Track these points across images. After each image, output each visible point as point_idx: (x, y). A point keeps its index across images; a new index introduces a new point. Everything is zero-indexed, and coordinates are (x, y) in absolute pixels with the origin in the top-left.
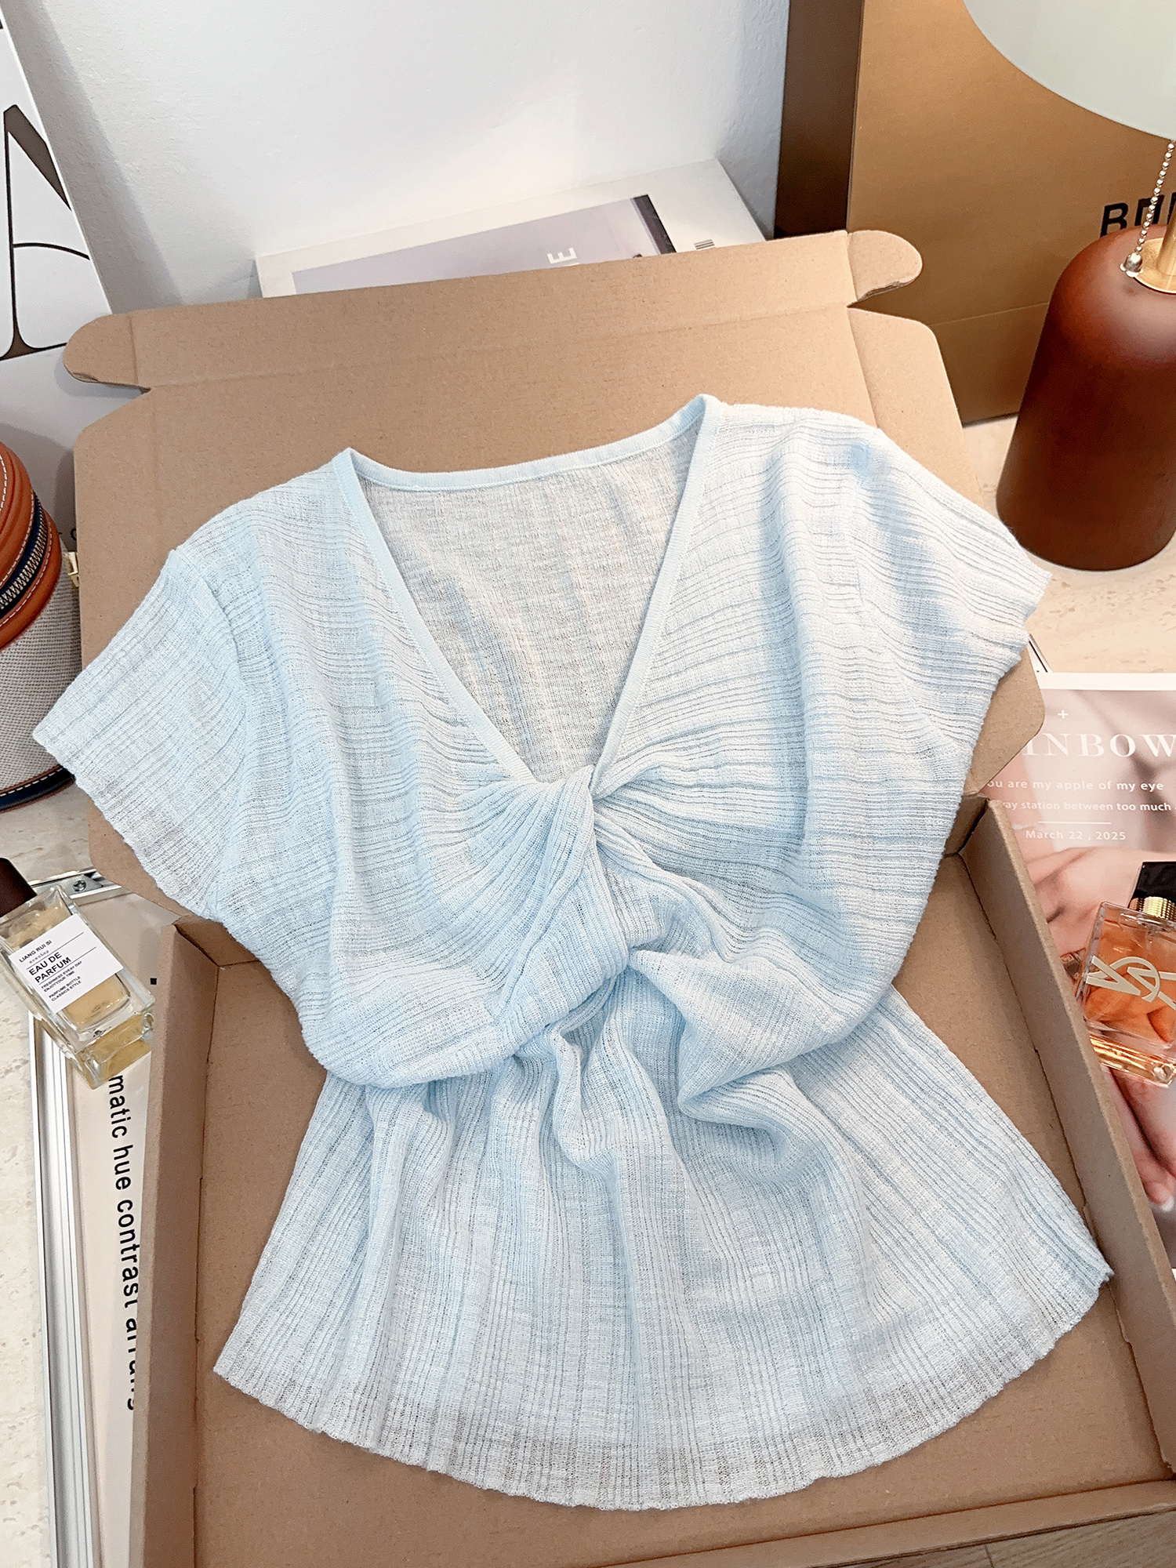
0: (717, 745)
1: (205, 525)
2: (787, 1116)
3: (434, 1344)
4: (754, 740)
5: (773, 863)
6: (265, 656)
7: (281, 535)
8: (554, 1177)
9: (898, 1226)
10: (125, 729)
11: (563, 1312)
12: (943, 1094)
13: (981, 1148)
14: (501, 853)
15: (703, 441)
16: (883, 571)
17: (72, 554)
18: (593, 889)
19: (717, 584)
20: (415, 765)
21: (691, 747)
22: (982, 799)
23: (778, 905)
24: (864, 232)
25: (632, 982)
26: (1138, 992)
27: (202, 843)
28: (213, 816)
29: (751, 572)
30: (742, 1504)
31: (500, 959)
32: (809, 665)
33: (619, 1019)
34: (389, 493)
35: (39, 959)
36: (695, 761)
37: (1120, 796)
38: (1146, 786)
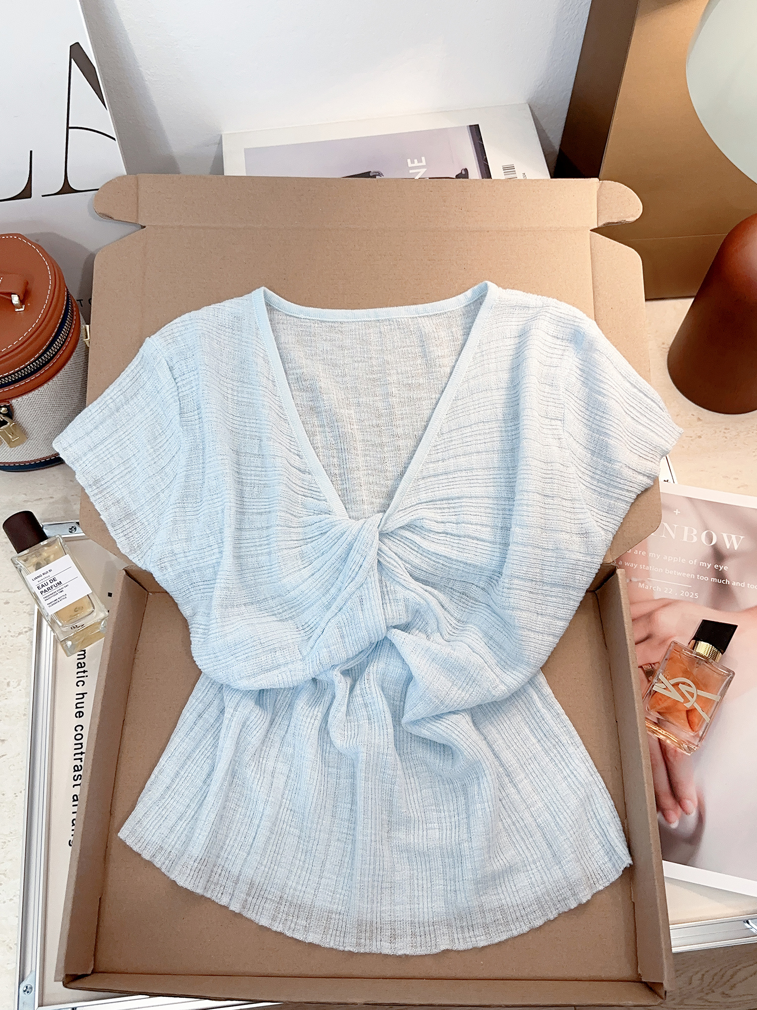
0: (460, 509)
1: (169, 324)
2: (462, 743)
3: (243, 838)
4: (483, 509)
5: (482, 584)
6: (196, 412)
7: (215, 337)
8: (324, 752)
9: (516, 813)
10: (108, 447)
11: (318, 833)
12: (557, 740)
13: (572, 776)
14: (320, 558)
15: (483, 313)
16: (580, 413)
17: (88, 326)
18: (371, 591)
19: (477, 407)
20: (276, 498)
21: (444, 508)
22: (613, 566)
23: (480, 610)
24: (610, 181)
25: (386, 649)
26: (682, 700)
27: (146, 523)
28: (155, 508)
29: (499, 401)
30: (400, 956)
31: (312, 620)
32: (522, 472)
33: (375, 668)
34: (284, 317)
35: (44, 580)
36: (445, 517)
37: (700, 570)
38: (718, 566)
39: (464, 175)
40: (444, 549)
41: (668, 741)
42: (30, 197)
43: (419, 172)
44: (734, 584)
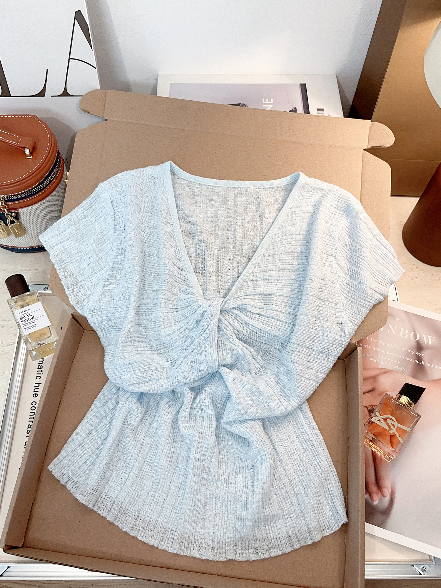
0: (269, 301)
1: (114, 176)
2: (255, 438)
3: (120, 479)
4: (283, 303)
5: (278, 347)
6: (123, 228)
7: (139, 187)
8: (174, 434)
9: (282, 484)
10: (70, 242)
11: (164, 481)
12: (311, 444)
13: (318, 466)
14: (185, 320)
15: (295, 190)
16: (346, 254)
17: (68, 173)
18: (212, 342)
19: (286, 243)
20: (163, 282)
21: (260, 300)
22: (356, 345)
23: (275, 362)
24: (377, 123)
25: (217, 378)
26: (388, 429)
27: (87, 289)
28: (93, 280)
29: (299, 242)
30: (203, 560)
31: (176, 356)
32: (307, 283)
33: (209, 388)
34: (181, 180)
35: (24, 315)
36: (260, 305)
37: (408, 354)
38: (418, 353)
39: (294, 110)
40: (257, 323)
41: (378, 453)
42: (44, 96)
43: (268, 107)
44: (427, 365)
